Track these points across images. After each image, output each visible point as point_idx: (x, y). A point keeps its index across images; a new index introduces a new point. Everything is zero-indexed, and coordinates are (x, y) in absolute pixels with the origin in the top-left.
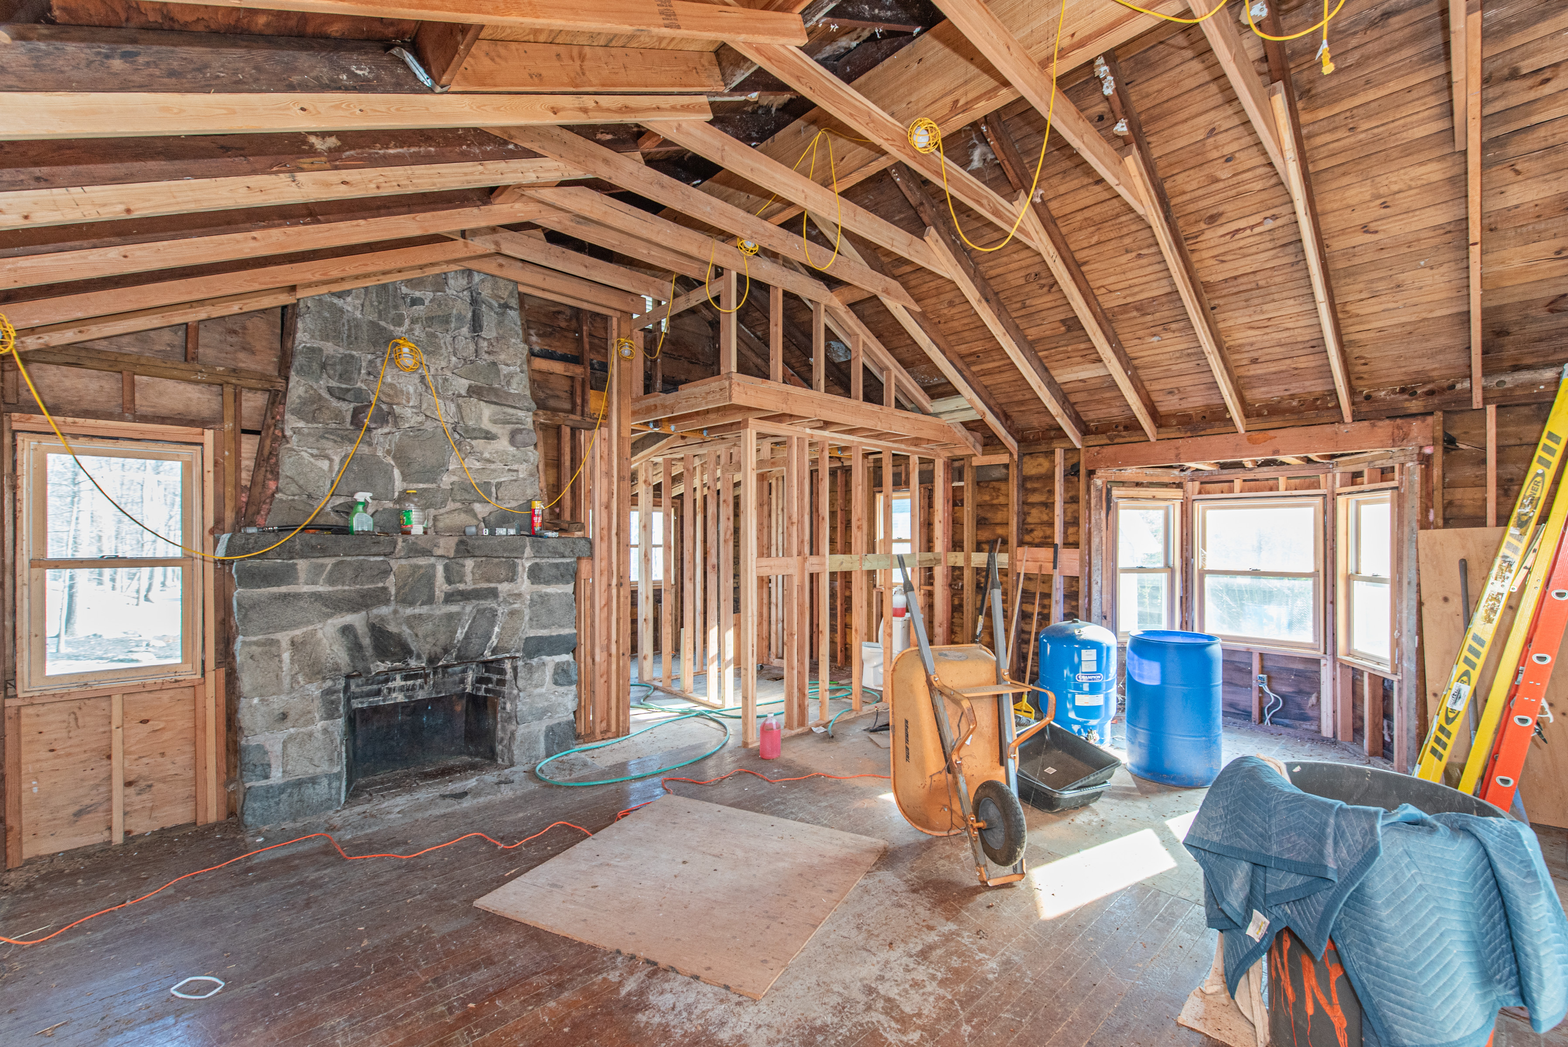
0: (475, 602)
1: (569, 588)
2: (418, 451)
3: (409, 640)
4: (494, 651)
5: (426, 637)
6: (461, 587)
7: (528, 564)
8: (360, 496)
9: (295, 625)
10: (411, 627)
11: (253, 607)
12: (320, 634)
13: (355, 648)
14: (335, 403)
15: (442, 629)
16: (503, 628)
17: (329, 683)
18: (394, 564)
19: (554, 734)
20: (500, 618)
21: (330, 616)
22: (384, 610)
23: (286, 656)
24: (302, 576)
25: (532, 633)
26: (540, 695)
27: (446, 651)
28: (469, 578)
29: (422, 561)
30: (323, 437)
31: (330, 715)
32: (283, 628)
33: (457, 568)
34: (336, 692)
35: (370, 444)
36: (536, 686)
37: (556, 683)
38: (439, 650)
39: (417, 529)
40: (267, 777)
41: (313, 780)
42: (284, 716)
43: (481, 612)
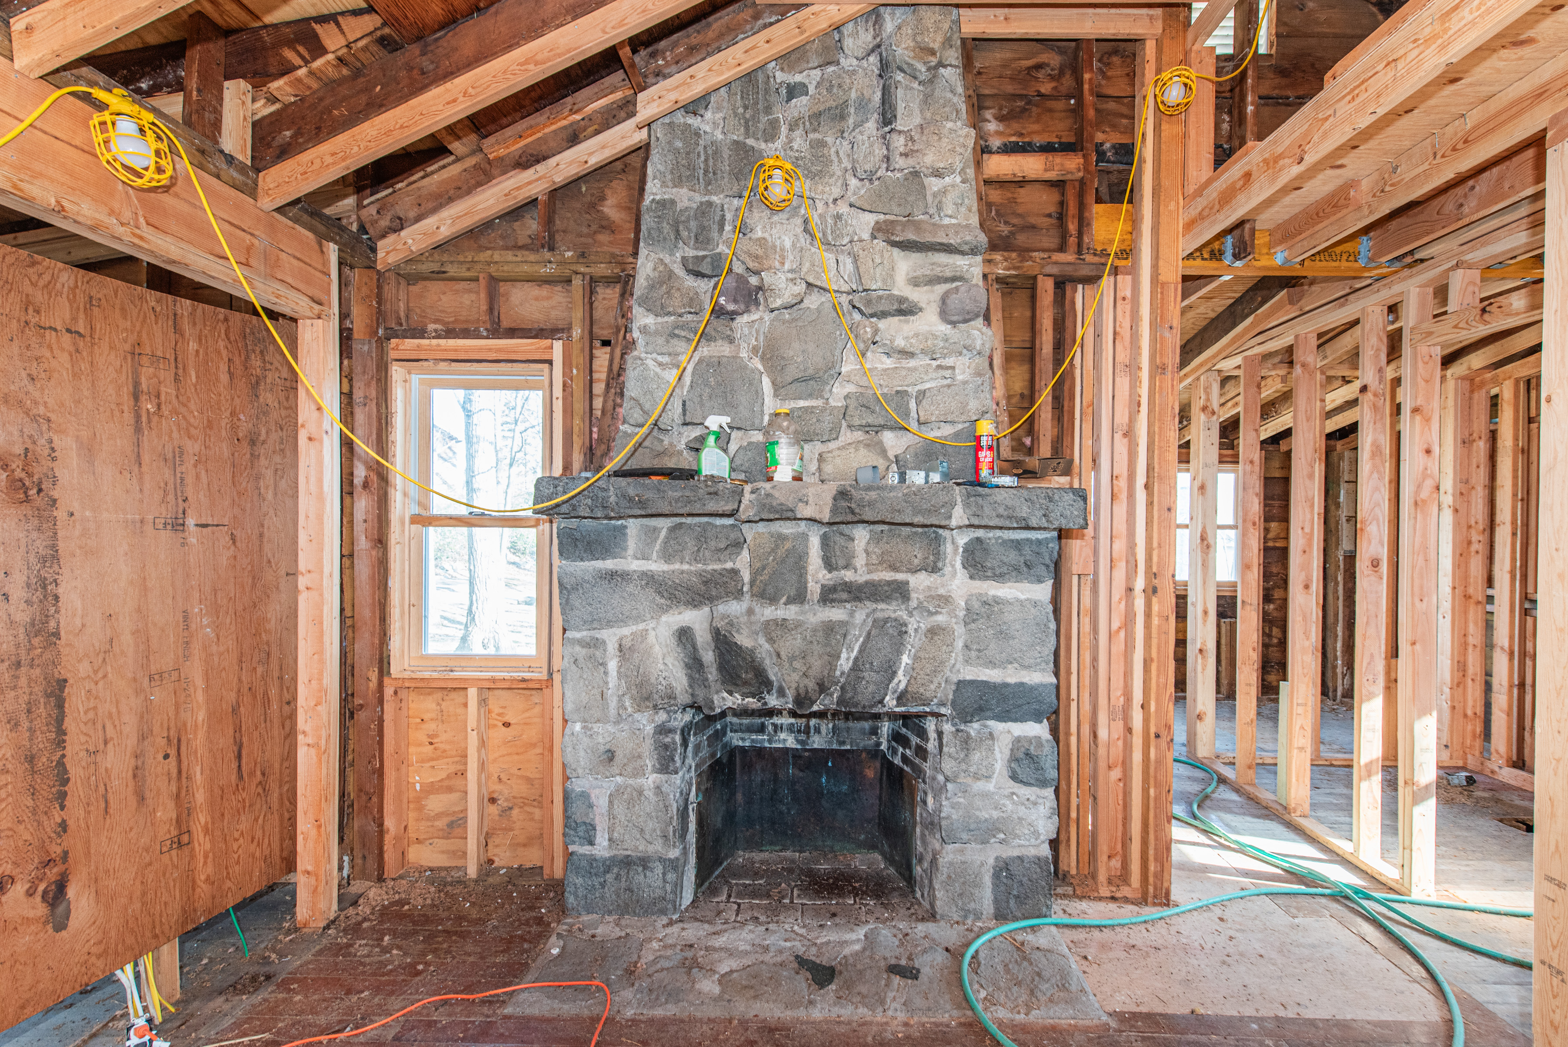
0: (870, 605)
1: (1043, 591)
2: (796, 345)
3: (767, 662)
4: (901, 698)
5: (792, 659)
6: (848, 576)
7: (962, 539)
8: (714, 422)
9: (621, 621)
10: (771, 640)
11: (575, 588)
12: (651, 637)
13: (695, 665)
14: (690, 282)
15: (817, 649)
16: (916, 658)
17: (662, 716)
18: (749, 532)
19: (1010, 876)
20: (914, 640)
21: (664, 610)
22: (734, 608)
23: (613, 665)
24: (632, 544)
25: (971, 673)
26: (986, 795)
27: (822, 688)
28: (860, 561)
29: (787, 528)
30: (673, 335)
31: (665, 766)
32: (609, 624)
33: (838, 539)
34: (671, 731)
35: (731, 340)
36: (977, 777)
37: (1014, 777)
38: (811, 685)
39: (783, 474)
40: (591, 843)
41: (644, 862)
42: (610, 756)
43: (881, 624)
